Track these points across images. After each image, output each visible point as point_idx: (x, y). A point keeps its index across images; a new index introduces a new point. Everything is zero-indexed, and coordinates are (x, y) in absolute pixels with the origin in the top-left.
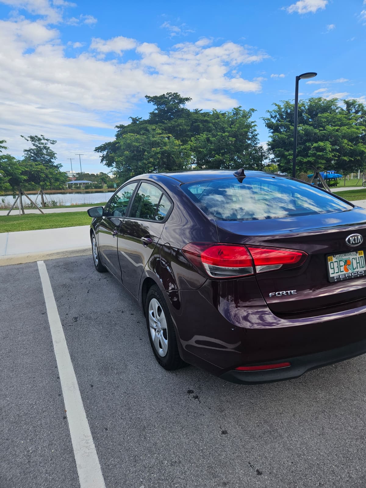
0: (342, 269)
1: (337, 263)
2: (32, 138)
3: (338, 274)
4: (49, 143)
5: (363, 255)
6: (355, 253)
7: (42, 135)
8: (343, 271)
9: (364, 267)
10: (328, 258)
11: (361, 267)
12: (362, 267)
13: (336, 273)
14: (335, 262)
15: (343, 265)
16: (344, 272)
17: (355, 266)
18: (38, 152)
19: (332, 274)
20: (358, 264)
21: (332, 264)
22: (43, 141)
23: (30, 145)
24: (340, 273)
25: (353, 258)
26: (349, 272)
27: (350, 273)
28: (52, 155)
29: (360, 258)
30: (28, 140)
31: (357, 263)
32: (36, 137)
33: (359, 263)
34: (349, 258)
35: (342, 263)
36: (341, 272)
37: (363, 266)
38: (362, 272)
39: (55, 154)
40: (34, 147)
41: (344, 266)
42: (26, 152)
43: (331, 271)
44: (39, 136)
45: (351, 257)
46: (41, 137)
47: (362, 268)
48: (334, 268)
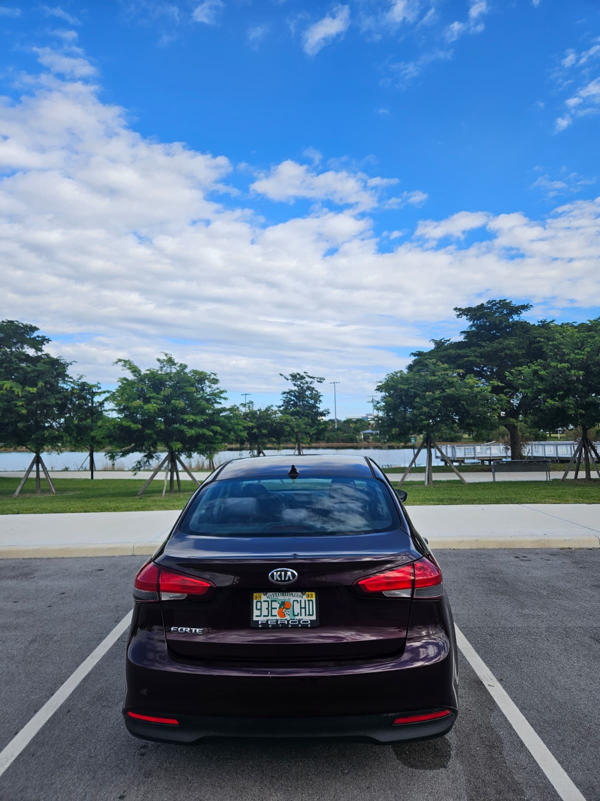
0: (275, 612)
1: (267, 603)
2: (294, 377)
3: (266, 618)
4: (316, 382)
5: (314, 599)
6: (300, 594)
7: (305, 373)
8: (276, 616)
9: (312, 615)
10: (255, 595)
11: (307, 613)
12: (309, 615)
13: (264, 616)
14: (264, 601)
15: (278, 607)
16: (278, 618)
17: (297, 610)
18: (300, 395)
19: (257, 616)
20: (303, 610)
21: (259, 604)
22: (307, 379)
23: (291, 386)
24: (270, 618)
25: (294, 601)
26: (285, 618)
27: (286, 620)
28: (317, 397)
29: (307, 602)
30: (287, 380)
31: (301, 608)
32: (299, 374)
33: (305, 608)
34: (289, 599)
35: (276, 605)
36: (272, 616)
37: (311, 613)
38: (308, 622)
39: (321, 397)
40: (296, 388)
41: (278, 609)
42: (285, 395)
43: (256, 612)
44: (302, 374)
45: (292, 599)
46: (304, 375)
47: (310, 617)
48: (261, 609)
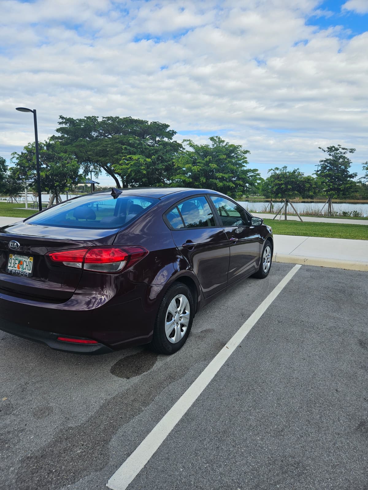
0: (16, 266)
1: (14, 260)
3: (12, 268)
5: (32, 261)
6: (27, 257)
8: (16, 268)
9: (30, 270)
10: (10, 255)
11: (28, 269)
12: (29, 270)
13: (12, 267)
14: (13, 259)
15: (17, 263)
16: (17, 269)
17: (25, 266)
19: (9, 266)
20: (27, 266)
21: (11, 260)
24: (14, 268)
25: (24, 261)
26: (19, 270)
27: (20, 271)
29: (29, 262)
31: (26, 265)
33: (28, 266)
34: (23, 259)
35: (17, 262)
36: (15, 268)
37: (30, 269)
38: (27, 273)
41: (17, 264)
43: (9, 265)
45: (24, 259)
47: (29, 271)
48: (11, 263)
